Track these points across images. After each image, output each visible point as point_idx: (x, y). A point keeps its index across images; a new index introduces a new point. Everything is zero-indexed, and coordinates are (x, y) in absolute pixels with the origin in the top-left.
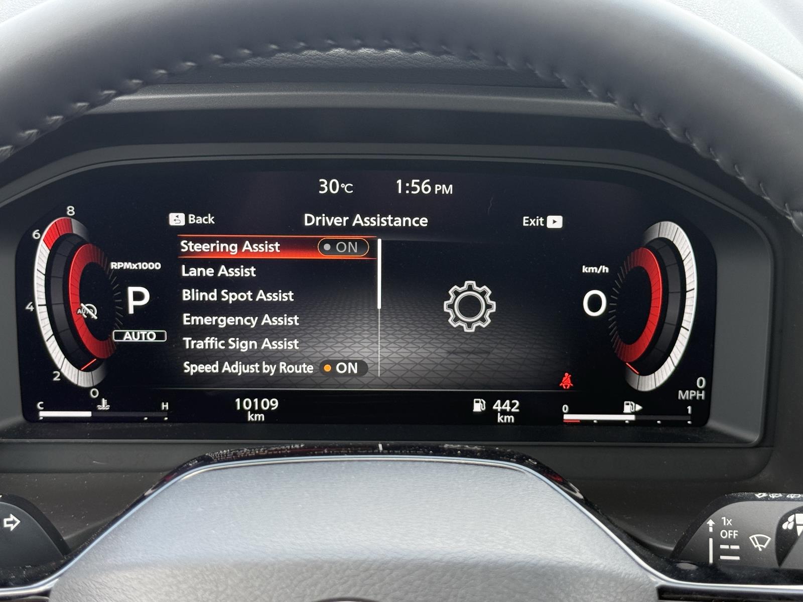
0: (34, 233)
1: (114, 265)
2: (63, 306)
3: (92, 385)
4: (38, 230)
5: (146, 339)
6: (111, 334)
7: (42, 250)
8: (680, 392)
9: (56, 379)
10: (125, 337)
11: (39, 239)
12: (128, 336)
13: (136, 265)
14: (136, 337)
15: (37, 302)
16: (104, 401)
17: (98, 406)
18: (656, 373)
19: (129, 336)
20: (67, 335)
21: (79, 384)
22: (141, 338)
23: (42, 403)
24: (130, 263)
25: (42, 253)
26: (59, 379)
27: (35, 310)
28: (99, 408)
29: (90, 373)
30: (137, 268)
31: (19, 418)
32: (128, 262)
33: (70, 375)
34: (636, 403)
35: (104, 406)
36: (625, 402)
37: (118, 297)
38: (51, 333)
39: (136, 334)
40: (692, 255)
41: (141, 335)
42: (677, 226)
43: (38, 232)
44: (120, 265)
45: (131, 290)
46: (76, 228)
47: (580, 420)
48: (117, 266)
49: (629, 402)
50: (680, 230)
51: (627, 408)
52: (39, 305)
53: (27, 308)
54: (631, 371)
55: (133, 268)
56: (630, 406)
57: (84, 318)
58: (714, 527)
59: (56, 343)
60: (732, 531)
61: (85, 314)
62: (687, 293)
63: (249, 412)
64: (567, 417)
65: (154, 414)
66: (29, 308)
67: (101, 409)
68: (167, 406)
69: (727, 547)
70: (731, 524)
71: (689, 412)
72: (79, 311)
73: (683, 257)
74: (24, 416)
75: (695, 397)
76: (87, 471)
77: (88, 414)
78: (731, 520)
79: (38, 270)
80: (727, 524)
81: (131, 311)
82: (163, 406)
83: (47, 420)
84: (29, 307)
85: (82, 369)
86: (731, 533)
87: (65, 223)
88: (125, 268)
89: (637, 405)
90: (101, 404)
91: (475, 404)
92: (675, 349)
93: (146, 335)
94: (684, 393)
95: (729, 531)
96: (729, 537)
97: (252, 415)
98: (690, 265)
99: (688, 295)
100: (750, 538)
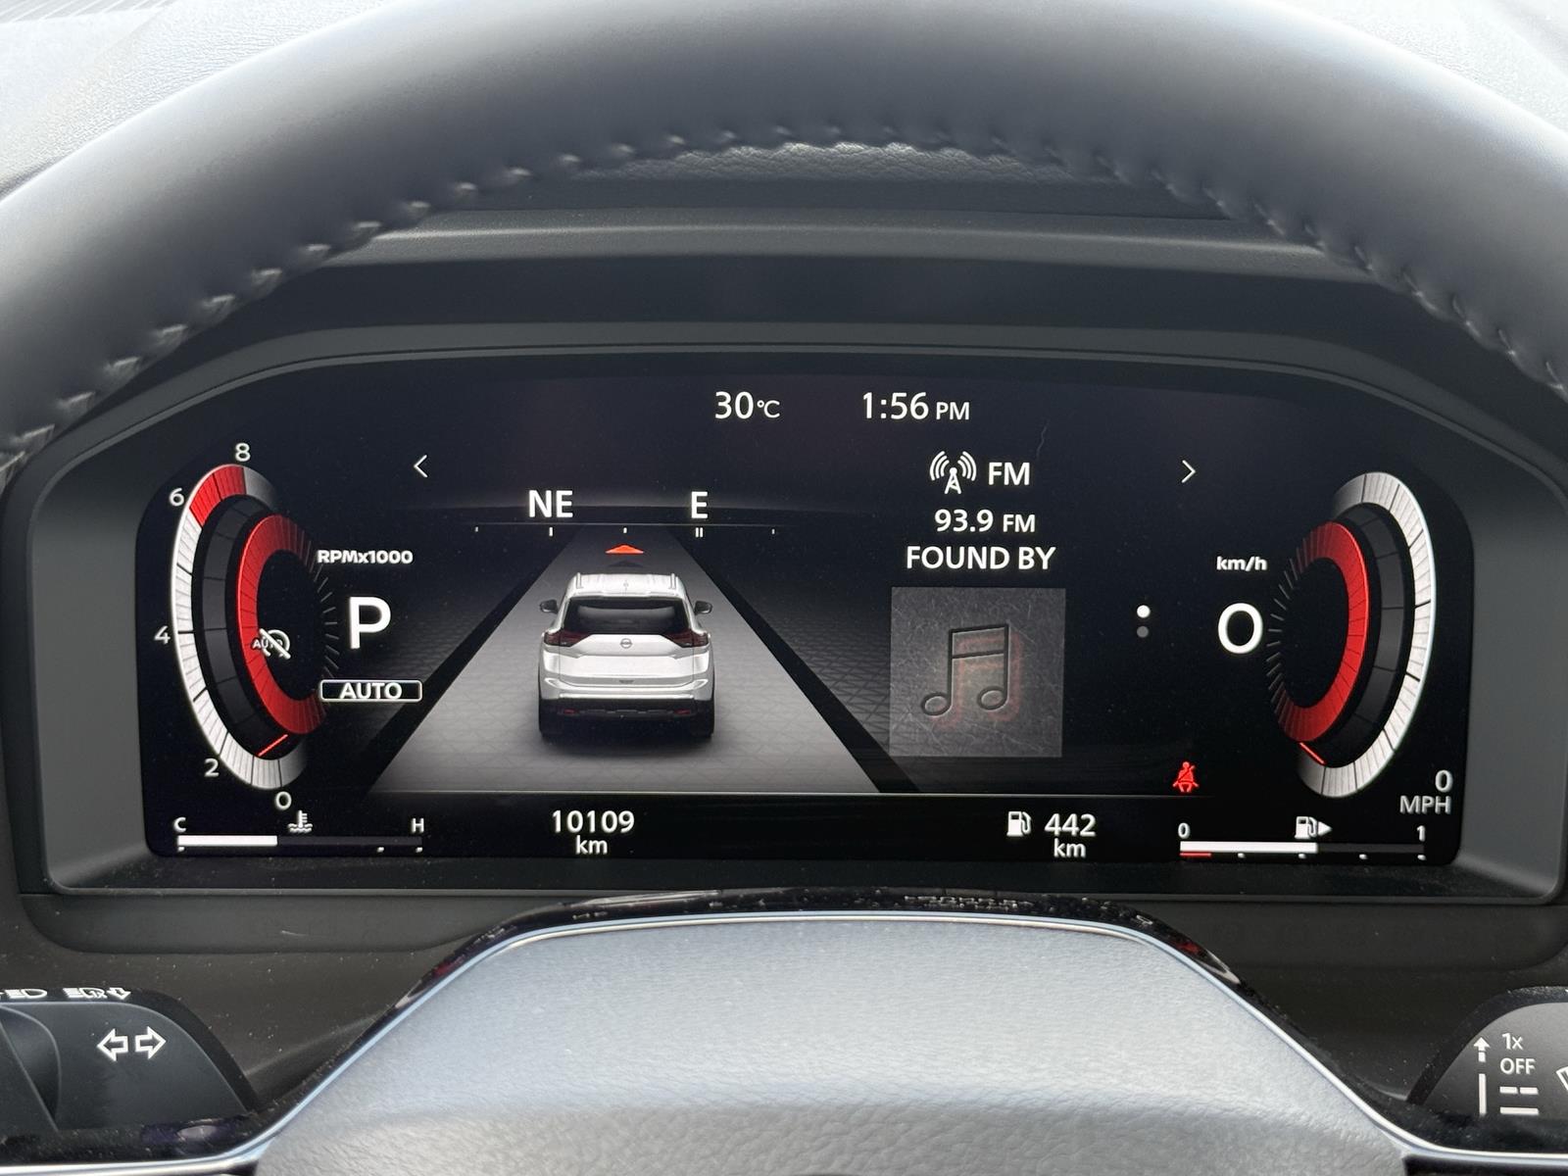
0: (173, 495)
1: (324, 556)
2: (225, 632)
3: (278, 786)
4: (180, 489)
5: (383, 696)
6: (317, 687)
7: (187, 526)
8: (1404, 799)
9: (209, 773)
10: (344, 693)
11: (182, 506)
12: (348, 691)
13: (366, 554)
14: (364, 693)
15: (177, 626)
16: (302, 816)
17: (291, 825)
18: (1357, 762)
19: (351, 692)
20: (232, 689)
21: (255, 784)
22: (373, 696)
23: (183, 819)
24: (354, 552)
25: (188, 533)
26: (217, 774)
27: (172, 642)
28: (292, 829)
29: (276, 761)
30: (366, 561)
31: (139, 849)
32: (350, 550)
33: (237, 765)
34: (1318, 820)
35: (301, 825)
36: (1299, 818)
37: (328, 617)
38: (202, 685)
39: (364, 686)
40: (1426, 537)
41: (373, 689)
42: (1397, 481)
43: (179, 493)
44: (336, 555)
45: (356, 603)
46: (253, 485)
47: (1213, 853)
48: (329, 558)
49: (1306, 818)
50: (1404, 488)
51: (1302, 830)
52: (180, 633)
53: (158, 637)
54: (1311, 760)
55: (360, 561)
56: (1307, 825)
57: (266, 657)
58: (1487, 1052)
59: (210, 705)
60: (1522, 1060)
61: (268, 649)
62: (1417, 610)
63: (579, 837)
64: (1187, 847)
65: (396, 841)
66: (162, 638)
67: (295, 830)
68: (422, 824)
69: (1512, 1090)
70: (1520, 1047)
71: (1422, 837)
72: (256, 644)
73: (1409, 542)
74: (149, 844)
75: (1433, 808)
76: (269, 950)
77: (271, 841)
78: (1520, 1039)
79: (178, 565)
80: (1514, 1047)
81: (355, 644)
82: (414, 825)
83: (191, 851)
84: (161, 636)
85: (261, 754)
86: (1521, 1063)
87: (231, 474)
88: (344, 561)
89: (1320, 824)
90: (295, 821)
91: (1011, 822)
92: (1393, 716)
93: (382, 689)
94: (1410, 801)
95: (1518, 1060)
96: (1518, 1072)
97: (585, 842)
98: (1422, 555)
99: (1419, 613)
100: (1559, 1073)
